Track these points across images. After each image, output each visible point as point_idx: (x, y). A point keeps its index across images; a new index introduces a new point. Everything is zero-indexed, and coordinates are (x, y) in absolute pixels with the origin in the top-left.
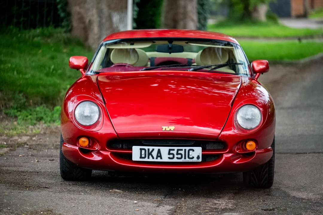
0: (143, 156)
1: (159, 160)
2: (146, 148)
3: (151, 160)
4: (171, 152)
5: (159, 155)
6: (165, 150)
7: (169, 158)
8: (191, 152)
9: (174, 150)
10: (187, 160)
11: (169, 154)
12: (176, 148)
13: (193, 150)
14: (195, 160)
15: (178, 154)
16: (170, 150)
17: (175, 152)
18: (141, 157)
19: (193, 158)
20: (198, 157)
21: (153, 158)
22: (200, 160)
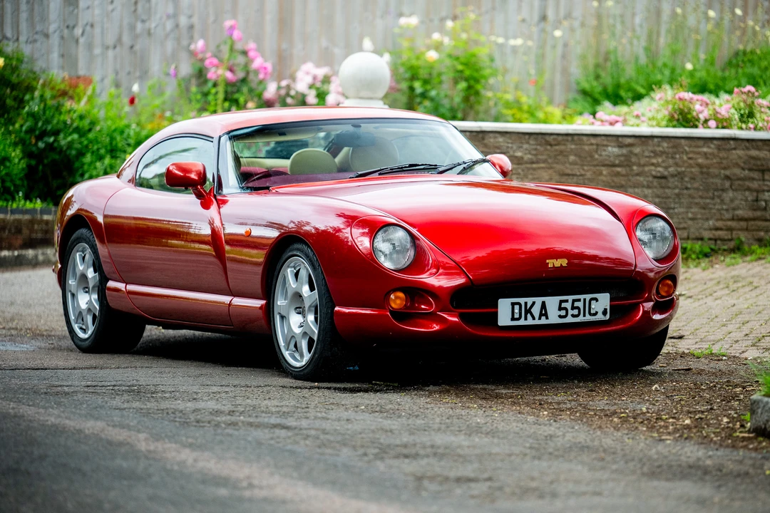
0: (517, 316)
1: (543, 321)
2: (522, 301)
3: (530, 322)
4: (564, 305)
5: (544, 312)
6: (552, 302)
7: (560, 317)
8: (594, 304)
9: (567, 301)
10: (588, 318)
11: (560, 309)
12: (570, 298)
13: (596, 300)
14: (600, 317)
15: (573, 308)
16: (561, 302)
17: (568, 305)
18: (513, 319)
19: (597, 313)
20: (605, 313)
21: (534, 318)
22: (608, 317)
